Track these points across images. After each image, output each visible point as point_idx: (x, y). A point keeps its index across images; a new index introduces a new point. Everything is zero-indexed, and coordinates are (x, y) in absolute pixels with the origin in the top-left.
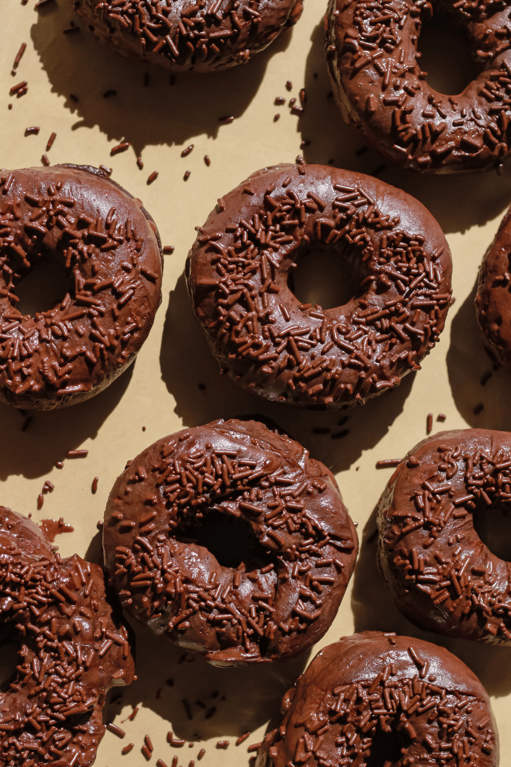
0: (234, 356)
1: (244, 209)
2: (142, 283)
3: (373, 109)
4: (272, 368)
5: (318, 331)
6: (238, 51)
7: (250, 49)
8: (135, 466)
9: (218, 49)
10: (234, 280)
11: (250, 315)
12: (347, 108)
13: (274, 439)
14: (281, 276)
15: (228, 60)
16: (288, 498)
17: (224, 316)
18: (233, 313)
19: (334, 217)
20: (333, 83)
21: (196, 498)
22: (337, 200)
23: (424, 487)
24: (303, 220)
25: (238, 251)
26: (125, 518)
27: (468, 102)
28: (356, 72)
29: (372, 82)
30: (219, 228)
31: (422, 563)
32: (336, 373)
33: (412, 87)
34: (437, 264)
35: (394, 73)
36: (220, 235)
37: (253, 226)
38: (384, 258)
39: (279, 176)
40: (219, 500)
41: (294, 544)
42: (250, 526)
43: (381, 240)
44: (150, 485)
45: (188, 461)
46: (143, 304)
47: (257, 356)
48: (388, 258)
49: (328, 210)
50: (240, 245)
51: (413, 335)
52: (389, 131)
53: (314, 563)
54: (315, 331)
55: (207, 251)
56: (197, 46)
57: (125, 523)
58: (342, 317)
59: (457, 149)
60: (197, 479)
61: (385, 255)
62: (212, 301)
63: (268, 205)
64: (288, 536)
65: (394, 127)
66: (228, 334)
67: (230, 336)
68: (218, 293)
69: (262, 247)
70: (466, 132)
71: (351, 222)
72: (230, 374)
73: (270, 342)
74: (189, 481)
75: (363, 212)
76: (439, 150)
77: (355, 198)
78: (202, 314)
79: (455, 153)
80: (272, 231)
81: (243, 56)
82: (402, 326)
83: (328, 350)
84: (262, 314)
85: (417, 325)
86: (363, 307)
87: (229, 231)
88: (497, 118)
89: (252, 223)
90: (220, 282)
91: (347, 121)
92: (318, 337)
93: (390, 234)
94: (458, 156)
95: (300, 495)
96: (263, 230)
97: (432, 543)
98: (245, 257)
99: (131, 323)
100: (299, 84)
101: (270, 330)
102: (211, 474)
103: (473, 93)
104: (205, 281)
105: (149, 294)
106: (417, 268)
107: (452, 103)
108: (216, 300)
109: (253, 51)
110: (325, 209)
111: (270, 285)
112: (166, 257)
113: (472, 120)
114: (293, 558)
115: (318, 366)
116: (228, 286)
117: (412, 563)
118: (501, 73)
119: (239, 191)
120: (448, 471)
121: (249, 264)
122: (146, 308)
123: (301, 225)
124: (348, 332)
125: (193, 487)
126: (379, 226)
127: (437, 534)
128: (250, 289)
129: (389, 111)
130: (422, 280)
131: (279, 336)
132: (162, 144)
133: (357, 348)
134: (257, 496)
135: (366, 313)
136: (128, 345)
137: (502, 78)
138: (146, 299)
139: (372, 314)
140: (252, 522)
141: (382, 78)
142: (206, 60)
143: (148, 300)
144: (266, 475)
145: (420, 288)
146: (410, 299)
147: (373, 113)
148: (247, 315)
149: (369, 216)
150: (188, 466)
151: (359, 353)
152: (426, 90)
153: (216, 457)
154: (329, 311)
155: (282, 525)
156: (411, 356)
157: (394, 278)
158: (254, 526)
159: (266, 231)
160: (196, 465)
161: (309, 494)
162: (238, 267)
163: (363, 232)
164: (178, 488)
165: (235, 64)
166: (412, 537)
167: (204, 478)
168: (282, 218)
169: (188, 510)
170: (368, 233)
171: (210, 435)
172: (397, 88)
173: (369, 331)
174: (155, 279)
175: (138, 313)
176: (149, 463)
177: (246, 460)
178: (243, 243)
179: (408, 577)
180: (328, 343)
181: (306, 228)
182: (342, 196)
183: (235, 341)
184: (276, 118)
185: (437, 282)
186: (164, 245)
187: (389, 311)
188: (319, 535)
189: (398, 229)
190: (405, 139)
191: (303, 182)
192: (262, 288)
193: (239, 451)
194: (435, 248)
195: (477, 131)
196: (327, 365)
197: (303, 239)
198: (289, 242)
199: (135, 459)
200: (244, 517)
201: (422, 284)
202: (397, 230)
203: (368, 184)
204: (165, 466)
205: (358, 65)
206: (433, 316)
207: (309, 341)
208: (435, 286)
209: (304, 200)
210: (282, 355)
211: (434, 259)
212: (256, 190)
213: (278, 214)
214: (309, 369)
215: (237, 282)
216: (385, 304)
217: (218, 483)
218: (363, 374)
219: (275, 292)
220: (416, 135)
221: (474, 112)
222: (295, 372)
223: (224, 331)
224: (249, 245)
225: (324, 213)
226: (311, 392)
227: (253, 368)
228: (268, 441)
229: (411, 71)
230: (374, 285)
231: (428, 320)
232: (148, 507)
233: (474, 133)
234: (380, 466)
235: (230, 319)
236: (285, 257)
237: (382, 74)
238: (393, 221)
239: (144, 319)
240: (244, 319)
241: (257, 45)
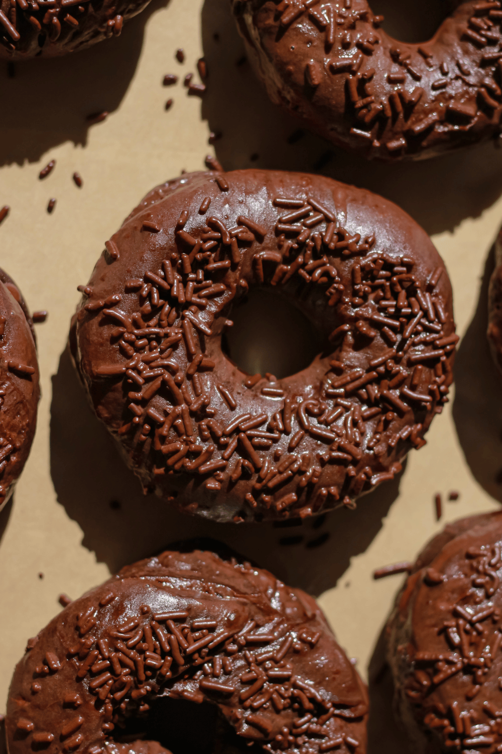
0: (161, 471)
1: (147, 256)
2: (13, 384)
3: (316, 82)
4: (220, 481)
5: (278, 416)
6: (106, 20)
7: (121, 14)
8: (41, 648)
9: (76, 22)
10: (147, 362)
11: (179, 409)
12: (274, 83)
13: (233, 577)
14: (214, 342)
15: (91, 34)
16: (268, 664)
17: (139, 417)
18: (152, 411)
19: (280, 247)
20: (247, 46)
21: (137, 688)
22: (280, 221)
23: (456, 615)
24: (237, 260)
25: (147, 317)
26: (37, 728)
27: (446, 52)
28: (284, 29)
29: (310, 41)
30: (114, 287)
31: (468, 723)
32: (313, 474)
33: (368, 41)
34: (436, 296)
35: (340, 24)
36: (117, 298)
37: (165, 278)
38: (360, 297)
39: (191, 198)
40: (170, 683)
41: (286, 726)
42: (218, 711)
43: (353, 272)
44: (67, 678)
45: (118, 638)
46: (18, 413)
47: (197, 468)
48: (365, 297)
49: (270, 237)
50: (149, 308)
51: (415, 404)
52: (342, 110)
53: (316, 747)
54: (274, 418)
55: (102, 324)
56: (45, 21)
57: (39, 736)
58: (308, 388)
59: (441, 122)
60: (135, 662)
61: (361, 294)
62: (118, 395)
63: (182, 245)
64: (275, 716)
65: (350, 103)
66: (149, 440)
67: (153, 443)
68: (125, 383)
69: (181, 307)
70: (451, 97)
71: (305, 252)
72: (158, 492)
73: (213, 447)
74: (123, 665)
75: (321, 234)
76: (418, 128)
77: (306, 215)
78: (106, 415)
79: (441, 129)
80: (192, 280)
81: (113, 26)
82: (398, 392)
83: (298, 444)
84: (195, 407)
85: (420, 389)
86: (338, 371)
87: (129, 290)
88: (493, 72)
89: (162, 273)
90: (127, 369)
91: (276, 99)
92: (281, 426)
93: (364, 261)
94: (444, 133)
95: (283, 657)
96: (179, 281)
97: (479, 692)
98: (159, 325)
99: (6, 446)
100: (195, 52)
101: (209, 428)
102: (155, 651)
103: (453, 38)
104: (105, 368)
105: (24, 397)
106: (410, 306)
107: (425, 56)
108: (125, 394)
109: (125, 16)
110: (266, 238)
111: (200, 362)
112: (37, 328)
113: (457, 78)
114: (286, 745)
115: (286, 469)
116: (139, 372)
117: (453, 723)
118: (491, 4)
119: (136, 228)
120: (488, 586)
121: (167, 335)
122: (23, 418)
123: (234, 266)
124: (322, 412)
125: (131, 674)
126: (347, 252)
127: (482, 679)
128: (173, 371)
129: (340, 80)
130: (419, 323)
131: (224, 435)
132: (9, 163)
133: (338, 435)
134: (224, 666)
135: (344, 381)
136: (5, 476)
137: (493, 12)
138: (21, 406)
139: (353, 381)
140: (221, 706)
141: (323, 34)
142: (61, 38)
143: (25, 406)
144: (232, 636)
145: (417, 333)
146: (405, 352)
147: (315, 88)
148: (174, 411)
149: (331, 240)
150: (120, 645)
151: (343, 442)
152: (386, 43)
153: (157, 625)
154: (287, 380)
155: (265, 703)
156: (415, 432)
157: (377, 325)
158: (225, 710)
159: (185, 282)
160: (131, 642)
161: (296, 652)
162: (150, 340)
163: (324, 264)
164: (109, 679)
165: (101, 38)
166: (448, 687)
167: (145, 659)
168: (206, 261)
169: (127, 703)
170: (331, 264)
171: (143, 592)
172: (346, 46)
173: (351, 406)
174: (30, 376)
175: (13, 428)
176: (61, 644)
177: (199, 622)
178: (153, 306)
179: (449, 743)
180: (297, 433)
181: (242, 270)
182: (287, 215)
183: (160, 451)
184: (168, 105)
185: (440, 322)
186: (32, 310)
187: (377, 373)
188: (319, 710)
189: (375, 252)
190: (368, 119)
191: (227, 201)
192: (190, 368)
193: (189, 609)
194: (429, 272)
195: (467, 92)
196: (300, 466)
197: (239, 287)
198: (219, 294)
199: (39, 637)
200: (208, 700)
201: (419, 328)
202: (374, 254)
203: (321, 190)
204: (86, 651)
205: (286, 19)
206: (440, 372)
207: (268, 434)
208: (438, 327)
209: (235, 229)
210: (232, 461)
211: (429, 288)
212: (160, 223)
213: (199, 256)
214: (274, 475)
215: (153, 364)
216: (369, 363)
217: (167, 663)
218: (352, 470)
219: (209, 369)
220: (383, 111)
221: (458, 65)
222: (253, 481)
223: (143, 437)
224: (162, 307)
225: (263, 244)
226: (280, 506)
227: (191, 484)
228: (227, 582)
229: (363, 17)
230: (350, 338)
231: (434, 378)
232: (69, 711)
233: (462, 96)
234: (378, 576)
235: (149, 419)
236: (216, 315)
237: (322, 28)
238: (366, 242)
239: (22, 434)
240: (170, 418)
241: (131, 6)
